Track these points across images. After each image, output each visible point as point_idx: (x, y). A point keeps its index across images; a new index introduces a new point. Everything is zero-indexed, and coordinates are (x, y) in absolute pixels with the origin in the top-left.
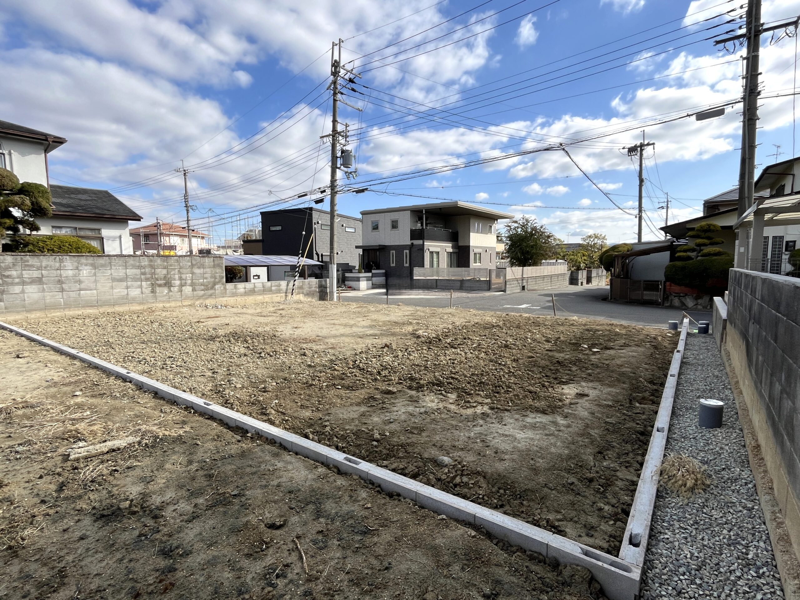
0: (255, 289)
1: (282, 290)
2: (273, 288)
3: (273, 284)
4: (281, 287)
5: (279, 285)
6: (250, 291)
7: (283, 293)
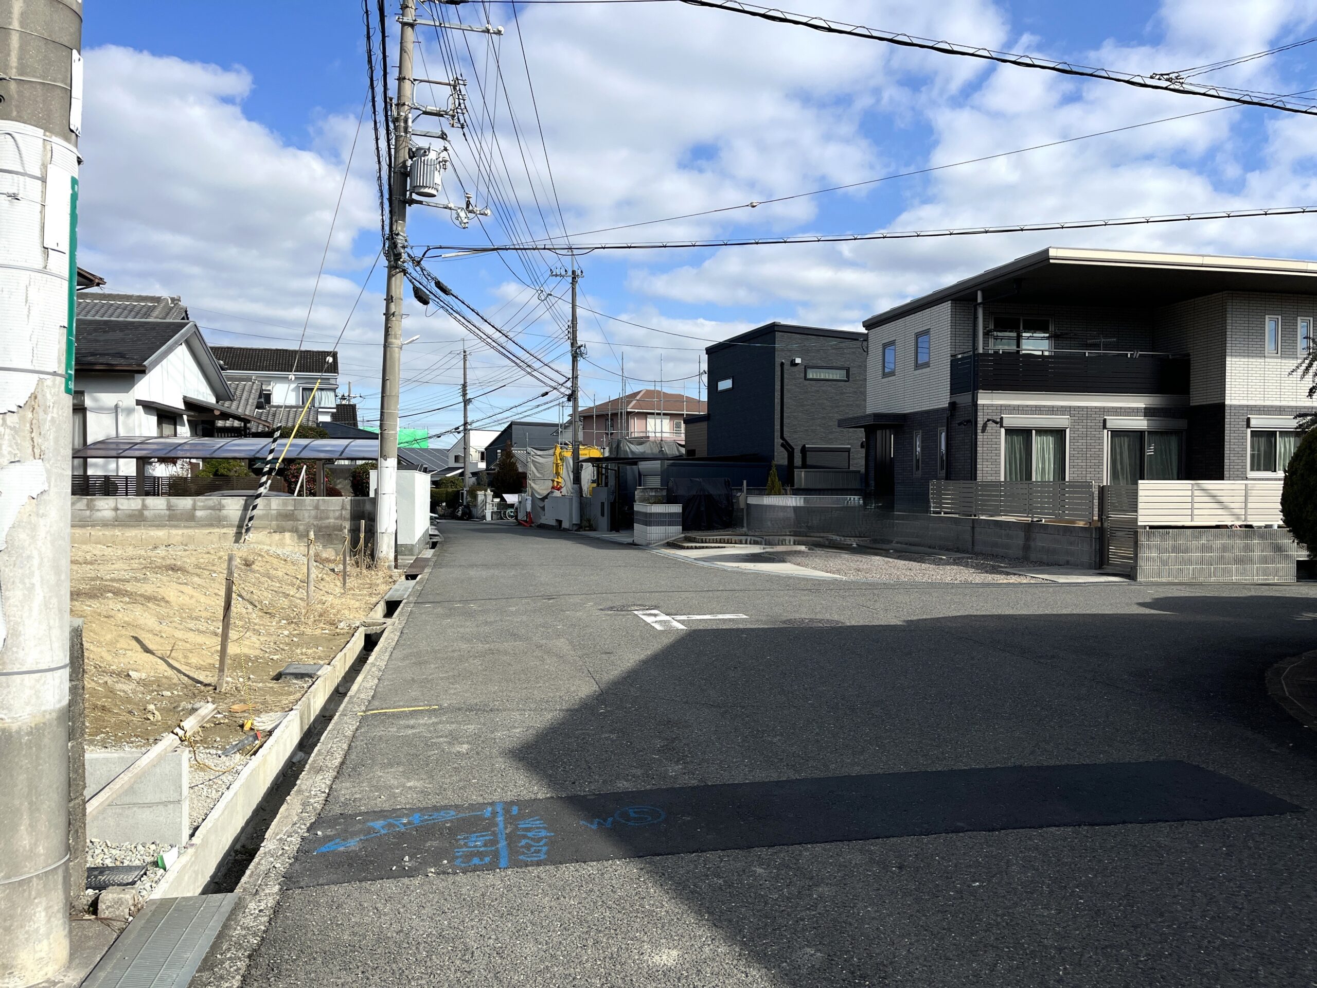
0: (146, 513)
1: (225, 518)
2: (199, 513)
3: (199, 504)
4: (224, 512)
5: (220, 508)
6: (130, 516)
7: (231, 526)
